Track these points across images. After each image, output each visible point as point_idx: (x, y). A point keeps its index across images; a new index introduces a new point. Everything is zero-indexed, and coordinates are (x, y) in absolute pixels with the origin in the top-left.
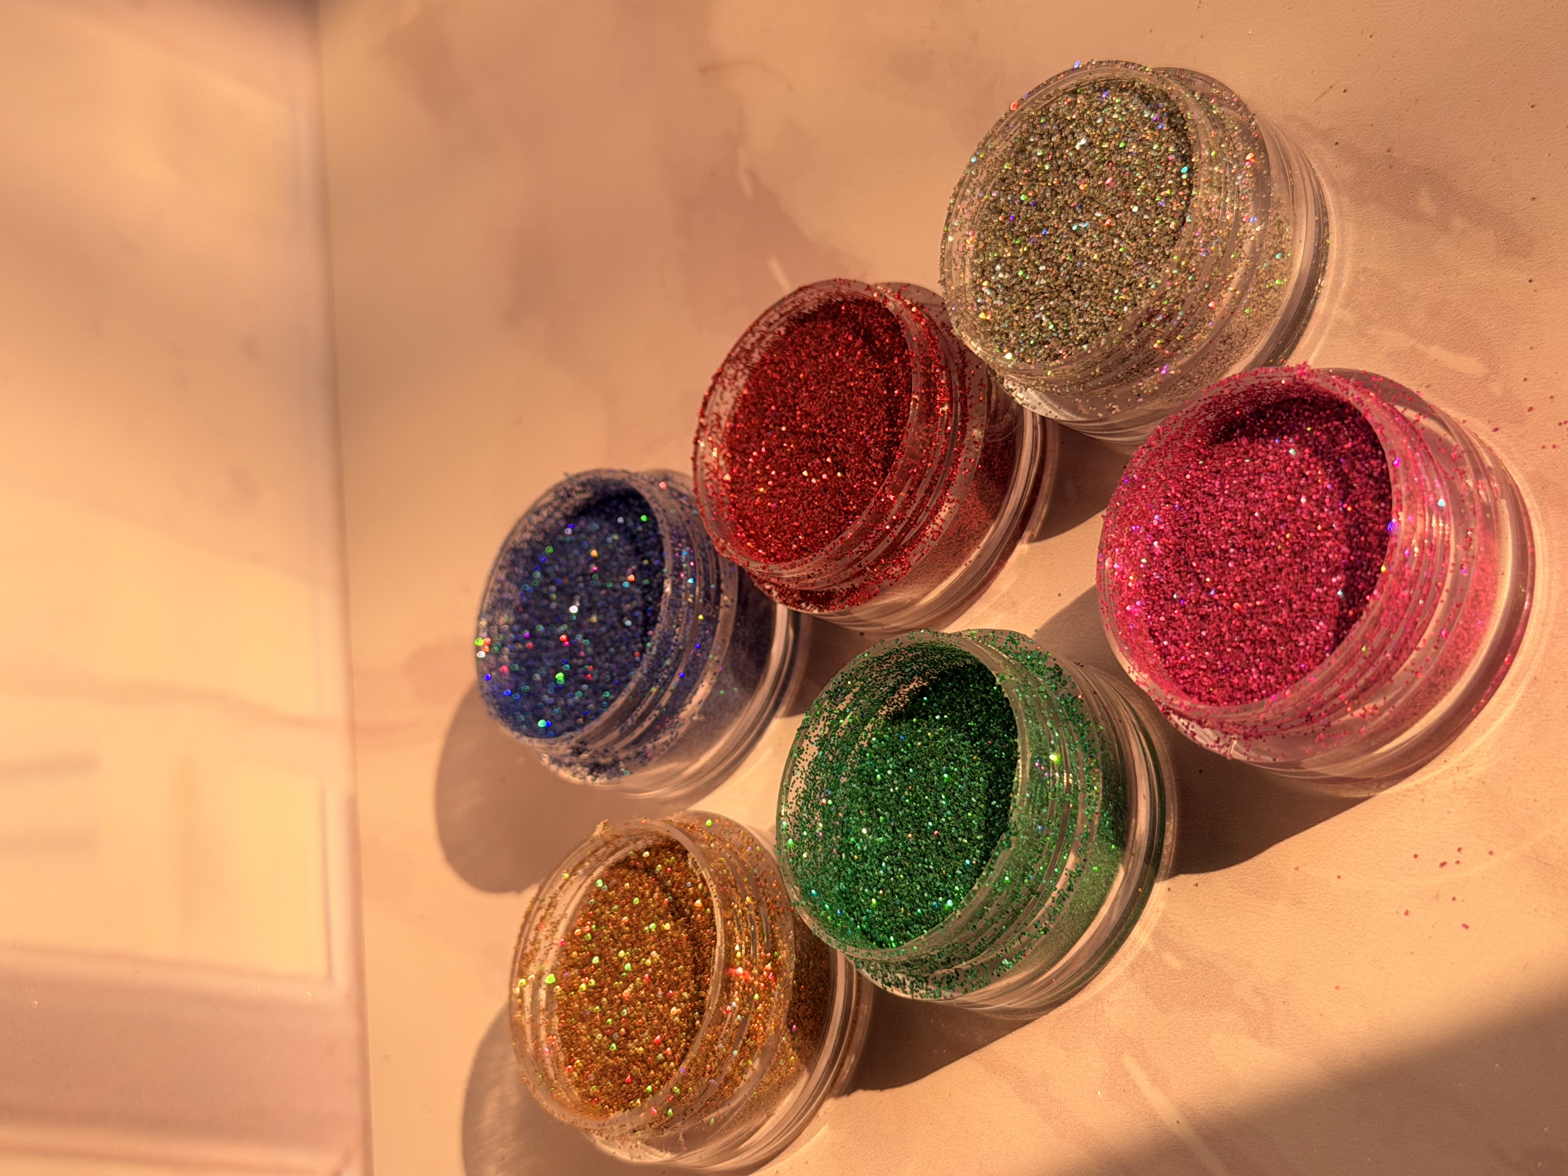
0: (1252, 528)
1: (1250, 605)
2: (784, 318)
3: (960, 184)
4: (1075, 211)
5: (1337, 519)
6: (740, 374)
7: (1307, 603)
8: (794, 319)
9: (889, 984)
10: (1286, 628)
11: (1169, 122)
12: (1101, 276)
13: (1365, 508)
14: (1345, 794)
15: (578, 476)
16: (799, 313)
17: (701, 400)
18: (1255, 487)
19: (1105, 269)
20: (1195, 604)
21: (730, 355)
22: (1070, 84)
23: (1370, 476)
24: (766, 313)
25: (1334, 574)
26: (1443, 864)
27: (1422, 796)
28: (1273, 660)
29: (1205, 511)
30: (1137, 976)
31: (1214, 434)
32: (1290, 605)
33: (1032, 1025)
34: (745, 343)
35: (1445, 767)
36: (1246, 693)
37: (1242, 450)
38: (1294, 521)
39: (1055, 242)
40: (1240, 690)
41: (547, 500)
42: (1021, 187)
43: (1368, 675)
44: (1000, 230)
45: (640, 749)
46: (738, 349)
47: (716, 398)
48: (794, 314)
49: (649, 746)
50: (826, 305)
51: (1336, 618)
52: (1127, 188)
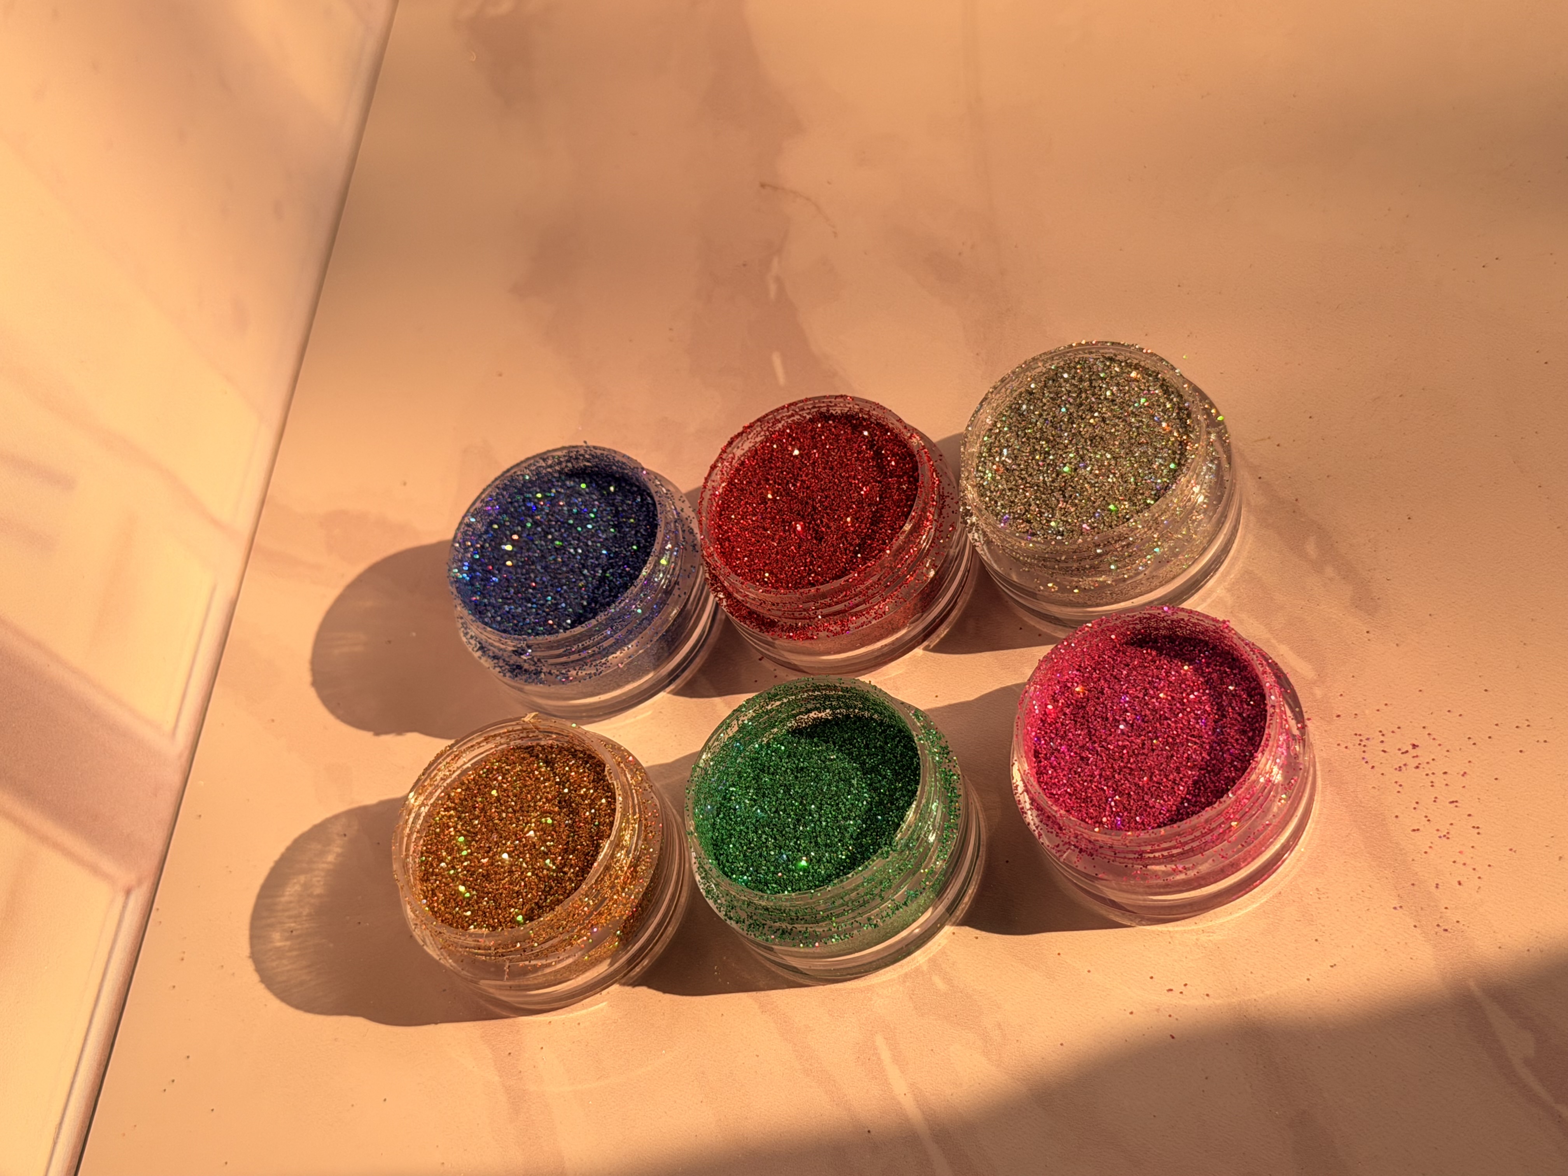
0: (1143, 713)
1: (1122, 764)
2: (816, 410)
3: (1002, 381)
4: (1086, 442)
5: (1207, 733)
6: (763, 433)
7: (1165, 780)
8: (821, 413)
9: (731, 918)
10: (1143, 790)
11: (1178, 414)
12: (1091, 495)
13: (1229, 734)
14: (1113, 917)
15: (595, 448)
16: (828, 411)
17: (729, 439)
18: (1154, 687)
19: (1096, 492)
20: (1080, 747)
21: (764, 417)
22: (1110, 352)
23: (1240, 714)
24: (807, 400)
25: (1191, 768)
26: (1171, 990)
27: (1170, 940)
28: (1124, 807)
29: (1109, 688)
30: (907, 984)
31: (1132, 639)
32: (1151, 777)
33: (809, 989)
34: (779, 414)
35: (1195, 927)
36: (1097, 822)
37: (1150, 658)
38: (1175, 722)
39: (1061, 455)
40: (1091, 818)
41: (559, 453)
42: (1045, 404)
43: (1195, 844)
44: (1015, 426)
45: (564, 671)
46: (770, 416)
47: (739, 442)
48: (824, 410)
49: (574, 673)
50: (852, 416)
51: (1182, 798)
52: (1132, 444)
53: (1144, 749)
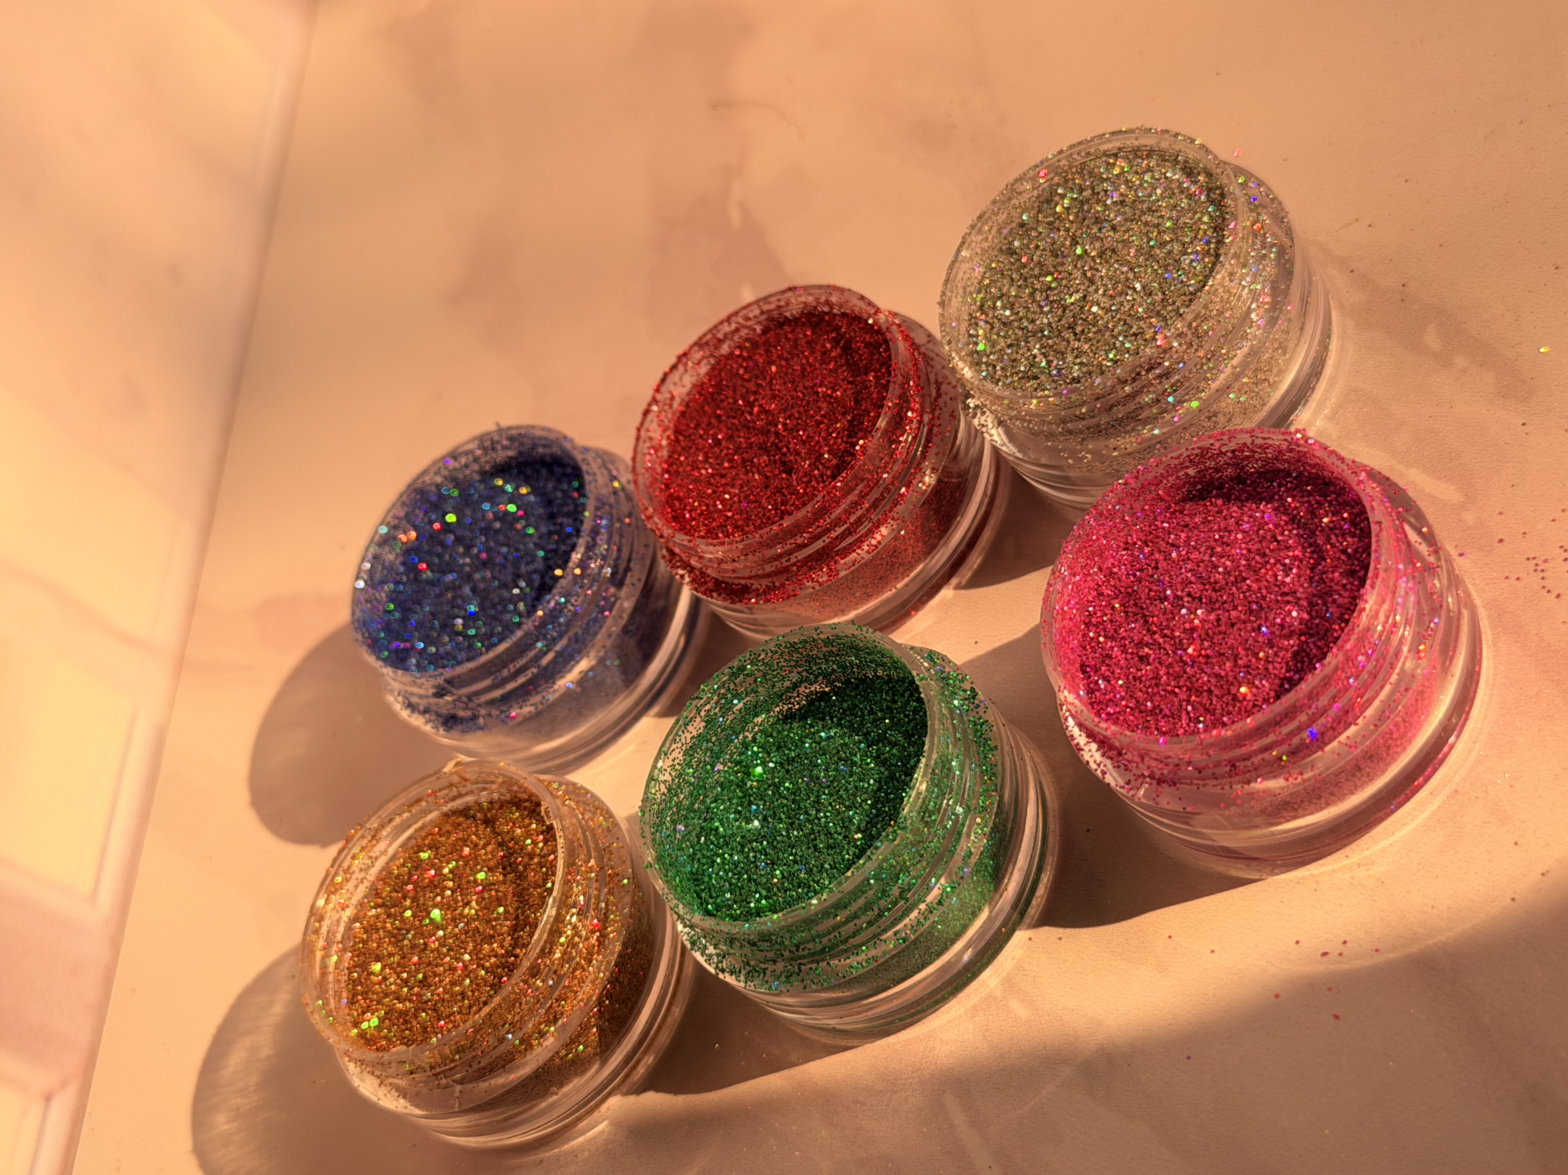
0: (1212, 580)
2: (764, 316)
3: (980, 217)
4: (1094, 261)
5: (1302, 585)
6: (705, 361)
7: (1254, 660)
8: (774, 320)
11: (1208, 195)
12: (1107, 323)
13: (1332, 580)
15: (509, 428)
16: (781, 314)
17: (661, 375)
18: (1223, 543)
19: (1113, 318)
20: (1138, 644)
21: (701, 338)
23: (1344, 551)
24: (748, 305)
25: (1288, 637)
26: (1325, 954)
27: (1315, 886)
28: (1206, 709)
29: (1165, 559)
31: (1189, 492)
32: (1236, 661)
33: (851, 1051)
34: (719, 331)
37: (1215, 509)
38: (1257, 581)
39: (1065, 286)
41: (471, 446)
42: (1041, 233)
43: (1306, 735)
46: (709, 336)
47: (675, 377)
48: (775, 314)
50: (810, 312)
51: (1280, 679)
52: (1152, 247)
53: (1219, 625)
